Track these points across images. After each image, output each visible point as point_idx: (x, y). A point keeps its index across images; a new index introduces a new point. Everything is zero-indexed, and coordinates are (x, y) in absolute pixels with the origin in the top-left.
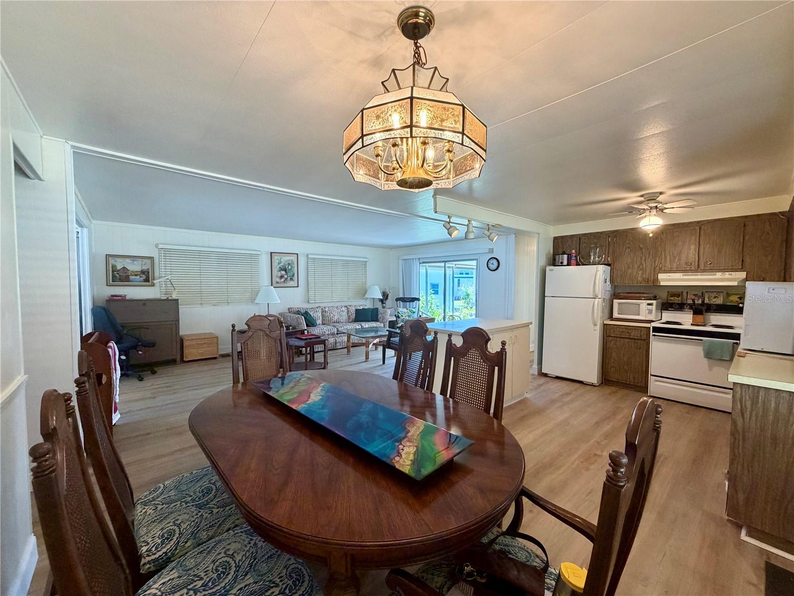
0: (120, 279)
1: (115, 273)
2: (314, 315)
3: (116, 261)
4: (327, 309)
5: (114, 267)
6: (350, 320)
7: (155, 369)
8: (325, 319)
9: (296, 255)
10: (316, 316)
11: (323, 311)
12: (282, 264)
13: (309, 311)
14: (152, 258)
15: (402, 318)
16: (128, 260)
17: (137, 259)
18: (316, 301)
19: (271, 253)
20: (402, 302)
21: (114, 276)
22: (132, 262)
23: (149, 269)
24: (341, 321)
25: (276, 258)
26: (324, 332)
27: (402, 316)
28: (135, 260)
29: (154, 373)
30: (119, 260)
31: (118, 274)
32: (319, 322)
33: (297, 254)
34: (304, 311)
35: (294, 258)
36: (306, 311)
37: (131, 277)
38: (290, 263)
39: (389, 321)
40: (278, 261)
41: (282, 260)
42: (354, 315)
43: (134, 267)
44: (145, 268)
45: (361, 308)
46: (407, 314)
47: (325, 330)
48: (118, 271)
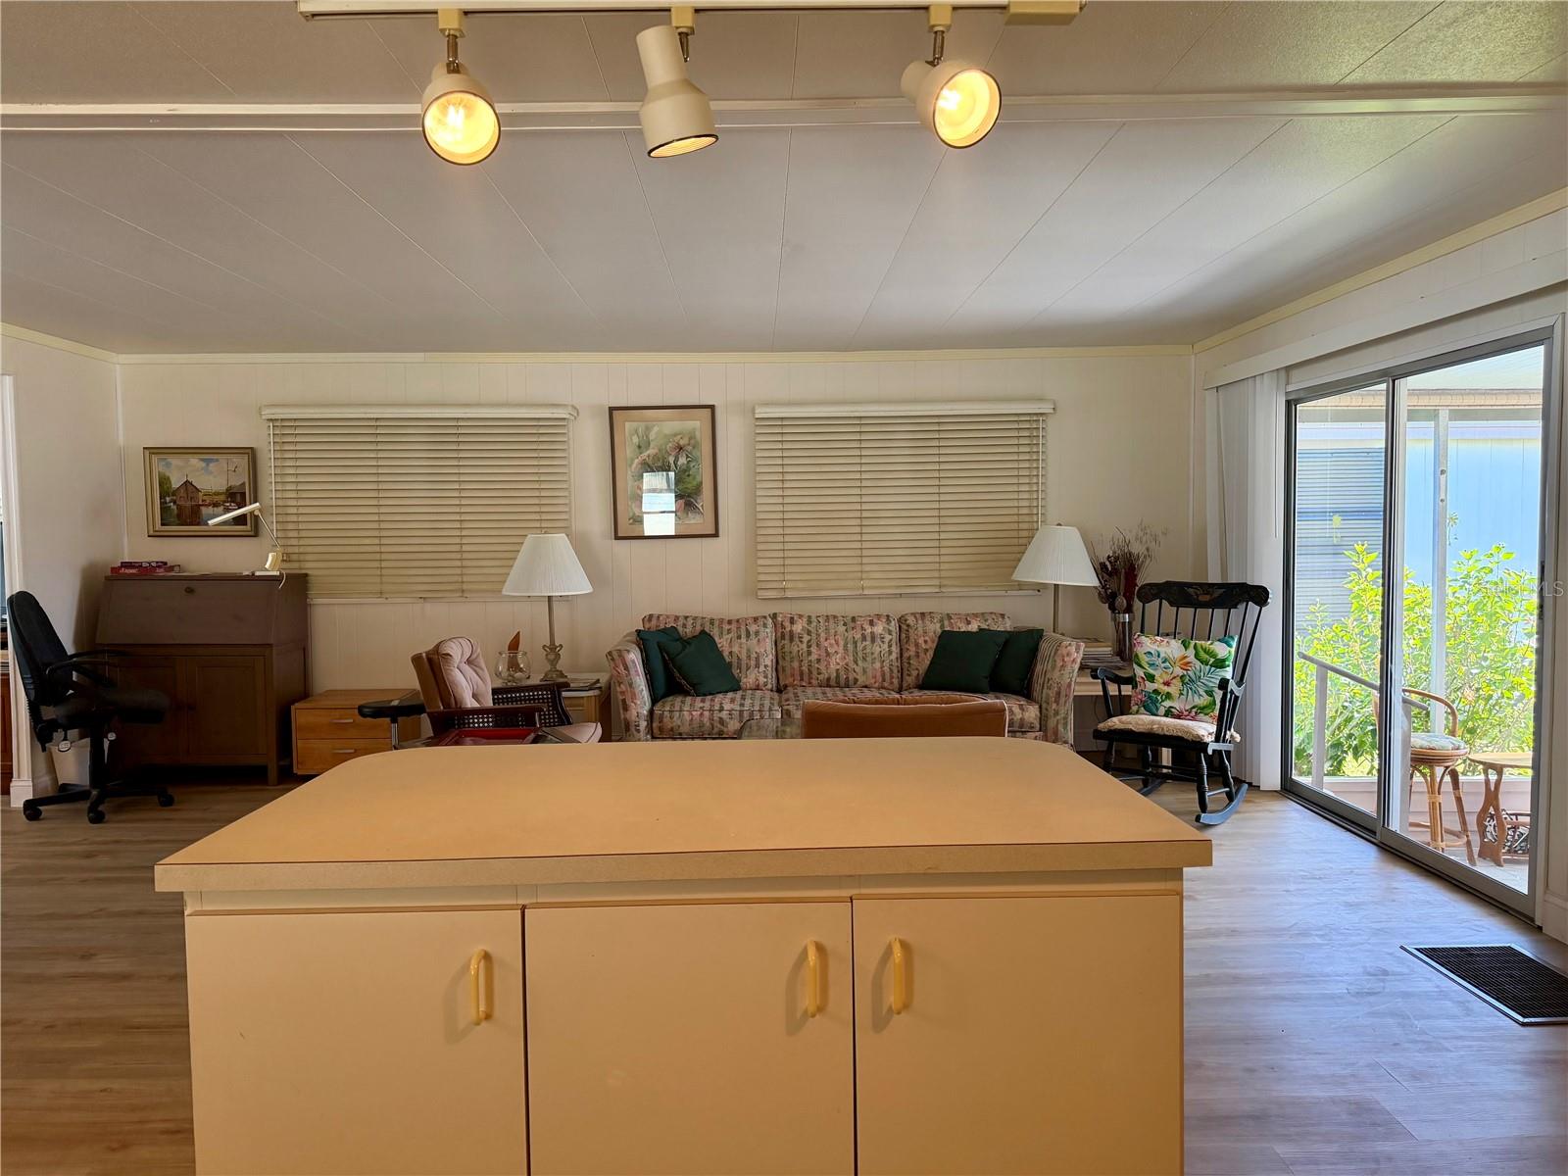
0: (179, 516)
1: (168, 499)
2: (735, 649)
3: (168, 465)
4: (798, 628)
5: (164, 481)
6: (910, 680)
7: (171, 791)
8: (786, 664)
9: (708, 411)
10: (744, 656)
11: (783, 637)
12: (651, 451)
13: (715, 633)
14: (251, 454)
15: (1150, 687)
16: (194, 461)
17: (215, 457)
18: (789, 594)
19: (611, 410)
20: (1172, 604)
21: (164, 509)
22: (203, 464)
23: (244, 484)
24: (862, 680)
25: (628, 427)
26: (721, 721)
27: (1151, 678)
28: (211, 460)
29: (167, 802)
30: (175, 461)
31: (175, 503)
32: (756, 676)
33: (712, 407)
34: (698, 628)
35: (697, 424)
36: (703, 632)
37: (203, 509)
38: (682, 443)
39: (1075, 696)
40: (635, 440)
41: (652, 436)
42: (927, 660)
43: (211, 480)
44: (236, 482)
45: (974, 627)
46: (1179, 671)
47: (724, 715)
48: (174, 494)
